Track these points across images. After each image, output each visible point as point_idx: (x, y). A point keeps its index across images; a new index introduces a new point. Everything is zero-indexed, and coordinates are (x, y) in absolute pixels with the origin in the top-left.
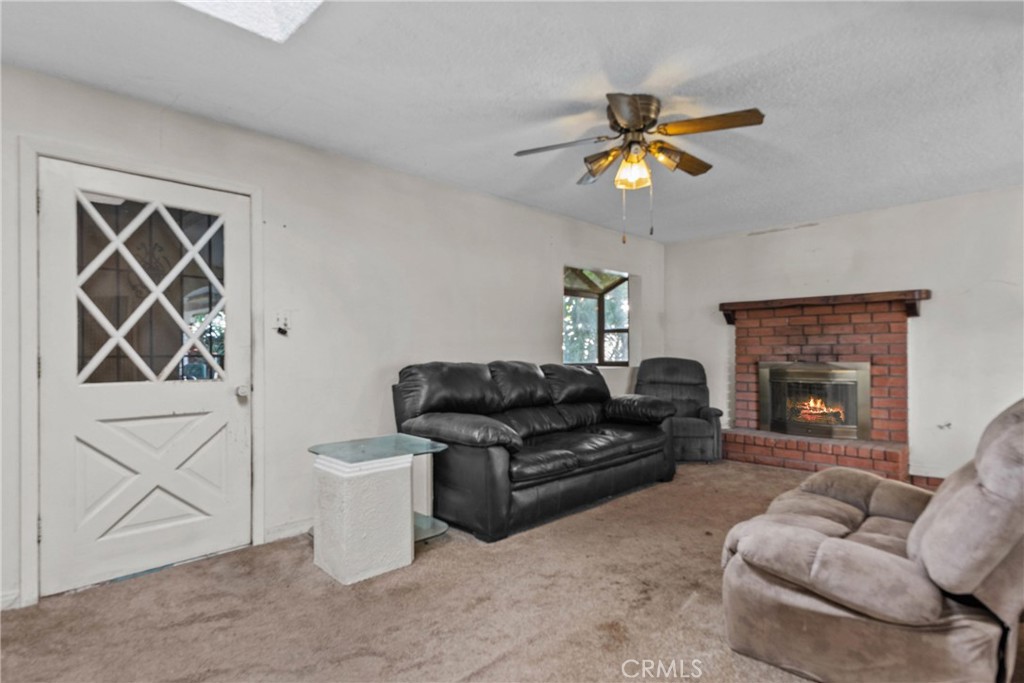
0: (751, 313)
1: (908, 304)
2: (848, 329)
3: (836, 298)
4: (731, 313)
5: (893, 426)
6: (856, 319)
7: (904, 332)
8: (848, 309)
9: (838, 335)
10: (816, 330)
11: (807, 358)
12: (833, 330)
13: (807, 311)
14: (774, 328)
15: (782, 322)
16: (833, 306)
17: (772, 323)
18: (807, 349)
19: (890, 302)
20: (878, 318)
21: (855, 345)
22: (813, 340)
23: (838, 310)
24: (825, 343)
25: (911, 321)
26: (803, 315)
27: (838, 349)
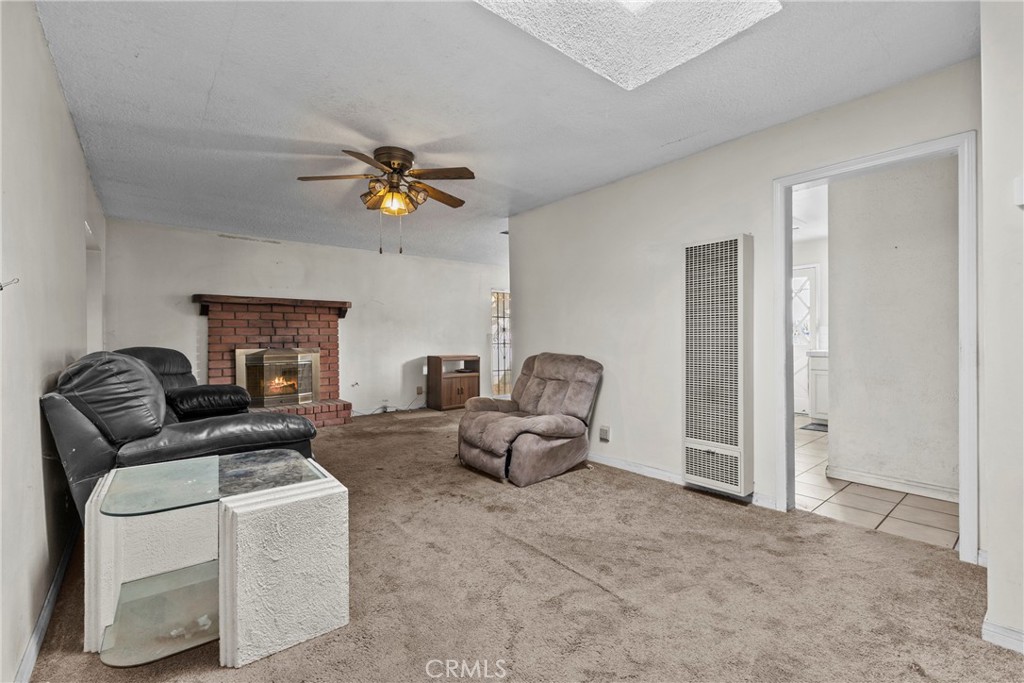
0: (225, 306)
1: (340, 310)
2: (305, 324)
3: (302, 301)
4: (205, 305)
5: (331, 389)
6: (309, 317)
7: (336, 327)
8: (305, 310)
9: (298, 329)
10: (283, 324)
11: (276, 346)
12: (295, 325)
13: (275, 309)
14: (248, 320)
15: (254, 316)
16: (294, 307)
17: (247, 316)
18: (276, 338)
19: (329, 308)
20: (323, 318)
21: (309, 336)
22: (279, 332)
23: (297, 310)
24: (289, 334)
25: (340, 321)
26: (272, 311)
27: (297, 339)
